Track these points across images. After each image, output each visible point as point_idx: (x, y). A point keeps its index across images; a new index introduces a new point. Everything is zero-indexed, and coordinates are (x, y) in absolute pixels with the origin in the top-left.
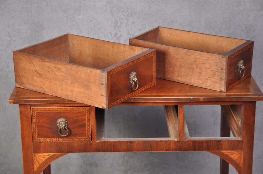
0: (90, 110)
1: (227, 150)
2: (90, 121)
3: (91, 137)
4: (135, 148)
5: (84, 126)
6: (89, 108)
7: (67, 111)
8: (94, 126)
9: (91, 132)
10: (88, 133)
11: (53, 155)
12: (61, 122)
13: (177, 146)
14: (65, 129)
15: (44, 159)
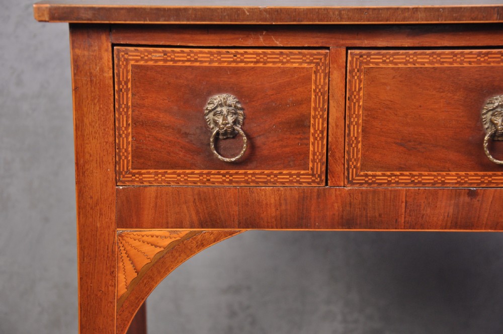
0: (327, 62)
2: (323, 106)
3: (324, 169)
4: (486, 215)
5: (301, 125)
6: (326, 55)
7: (242, 65)
8: (337, 126)
9: (325, 151)
10: (314, 154)
12: (221, 105)
14: (234, 135)
15: (153, 252)
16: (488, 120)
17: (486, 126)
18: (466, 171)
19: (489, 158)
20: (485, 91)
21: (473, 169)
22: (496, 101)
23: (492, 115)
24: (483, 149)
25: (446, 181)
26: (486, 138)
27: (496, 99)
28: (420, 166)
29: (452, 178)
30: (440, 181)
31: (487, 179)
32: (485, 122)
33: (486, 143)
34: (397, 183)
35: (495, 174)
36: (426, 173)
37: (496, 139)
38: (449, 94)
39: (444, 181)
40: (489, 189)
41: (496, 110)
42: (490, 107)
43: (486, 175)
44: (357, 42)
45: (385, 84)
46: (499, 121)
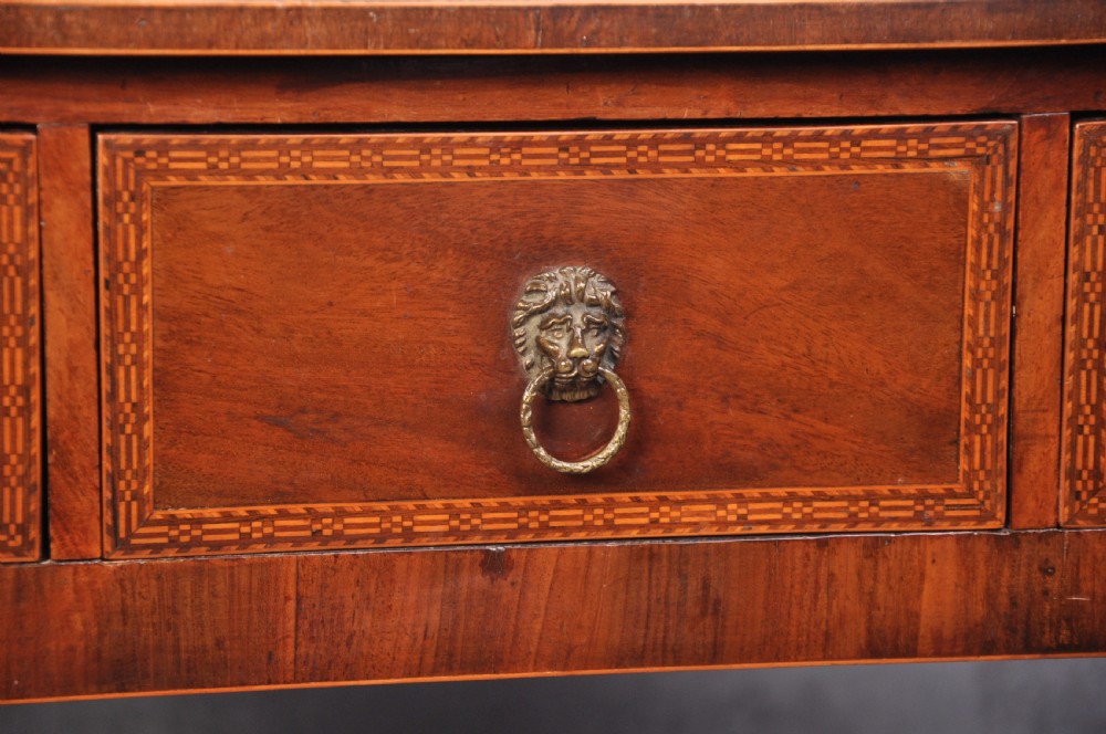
0: (31, 171)
2: (26, 307)
3: (35, 506)
4: (538, 627)
6: (25, 150)
8: (72, 370)
9: (36, 449)
13: (990, 596)
16: (531, 342)
17: (527, 360)
18: (474, 497)
19: (537, 456)
20: (517, 257)
21: (494, 489)
22: (550, 286)
23: (543, 327)
24: (521, 430)
25: (417, 529)
26: (527, 396)
27: (551, 279)
28: (338, 487)
29: (432, 519)
30: (399, 530)
31: (537, 519)
32: (522, 349)
33: (527, 410)
34: (269, 540)
35: (558, 502)
36: (357, 507)
37: (556, 396)
38: (413, 265)
39: (411, 528)
40: (542, 545)
41: (551, 311)
42: (535, 301)
43: (533, 507)
44: (124, 110)
45: (218, 238)
46: (560, 343)
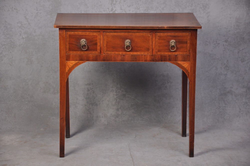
1: (181, 61)
2: (100, 41)
3: (100, 51)
4: (126, 59)
5: (96, 44)
6: (100, 33)
7: (86, 34)
8: (102, 44)
9: (100, 48)
10: (98, 49)
11: (78, 62)
12: (83, 41)
13: (151, 59)
14: (85, 46)
15: (72, 65)
17: (125, 45)
19: (126, 50)
20: (125, 39)
21: (124, 52)
27: (127, 40)
28: (116, 51)
29: (121, 53)
31: (126, 53)
33: (125, 47)
34: (112, 54)
37: (127, 47)
38: (120, 39)
39: (119, 53)
40: (127, 55)
42: (126, 42)
44: (105, 31)
45: (109, 38)
46: (127, 44)
